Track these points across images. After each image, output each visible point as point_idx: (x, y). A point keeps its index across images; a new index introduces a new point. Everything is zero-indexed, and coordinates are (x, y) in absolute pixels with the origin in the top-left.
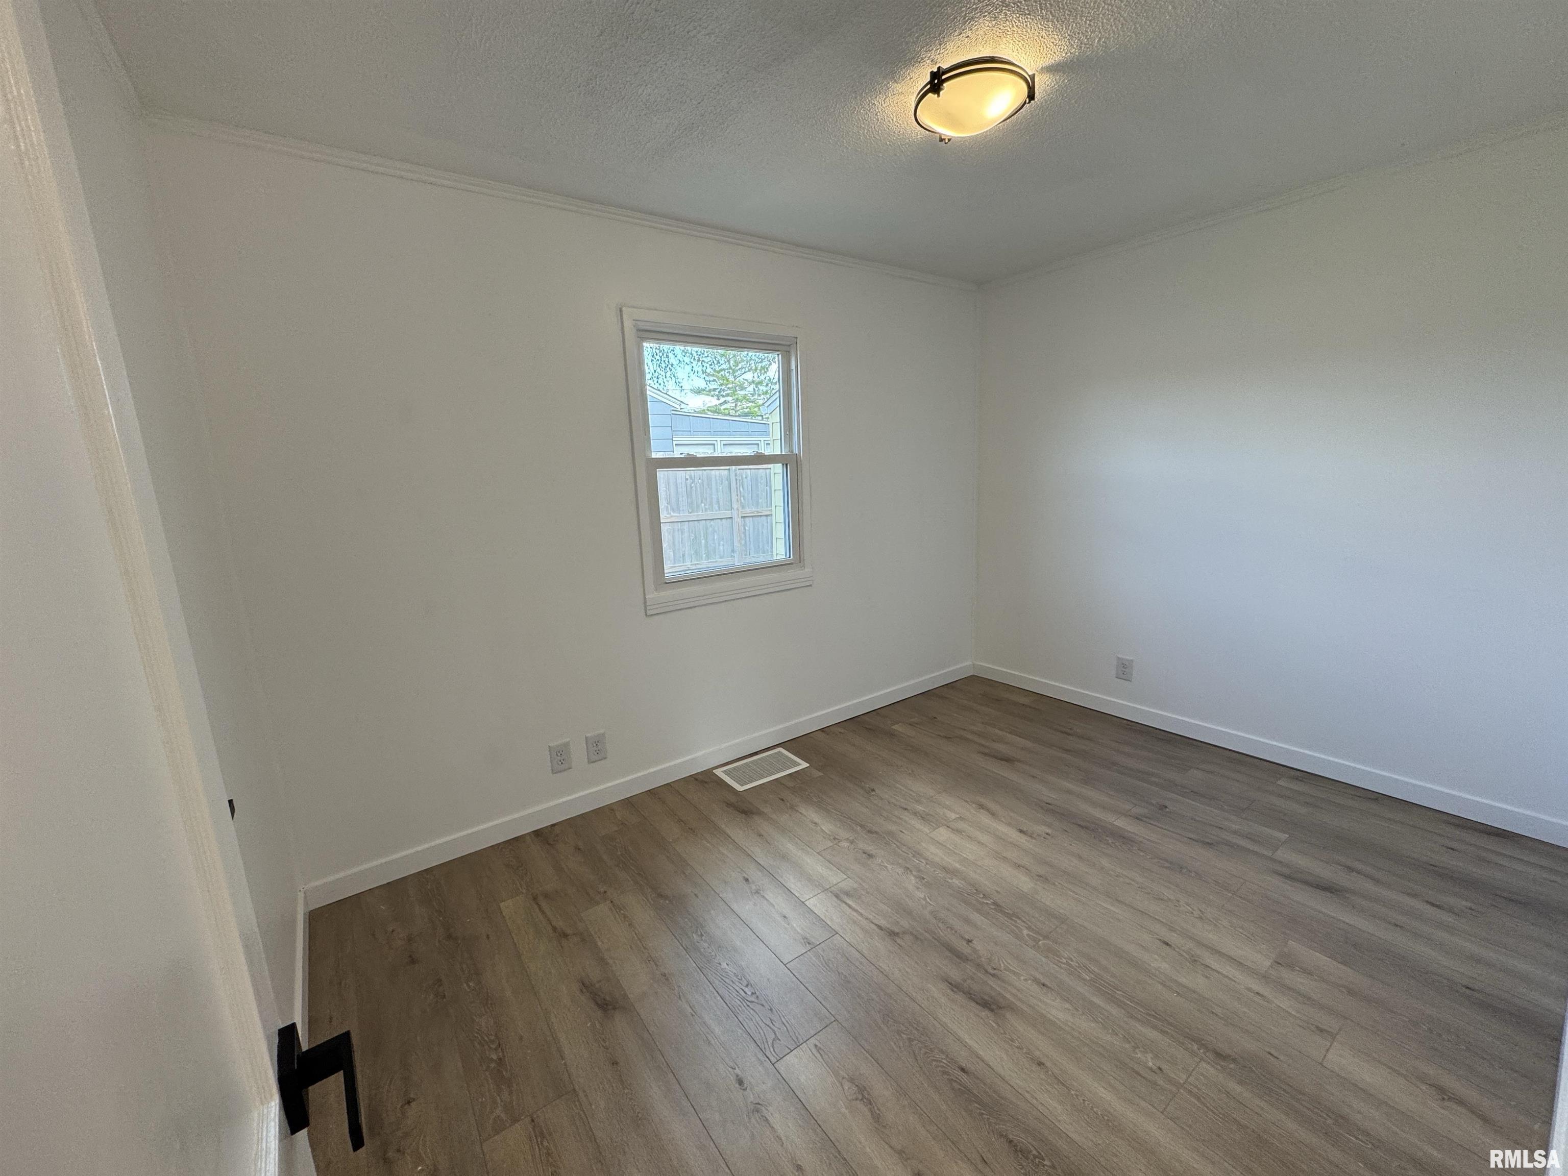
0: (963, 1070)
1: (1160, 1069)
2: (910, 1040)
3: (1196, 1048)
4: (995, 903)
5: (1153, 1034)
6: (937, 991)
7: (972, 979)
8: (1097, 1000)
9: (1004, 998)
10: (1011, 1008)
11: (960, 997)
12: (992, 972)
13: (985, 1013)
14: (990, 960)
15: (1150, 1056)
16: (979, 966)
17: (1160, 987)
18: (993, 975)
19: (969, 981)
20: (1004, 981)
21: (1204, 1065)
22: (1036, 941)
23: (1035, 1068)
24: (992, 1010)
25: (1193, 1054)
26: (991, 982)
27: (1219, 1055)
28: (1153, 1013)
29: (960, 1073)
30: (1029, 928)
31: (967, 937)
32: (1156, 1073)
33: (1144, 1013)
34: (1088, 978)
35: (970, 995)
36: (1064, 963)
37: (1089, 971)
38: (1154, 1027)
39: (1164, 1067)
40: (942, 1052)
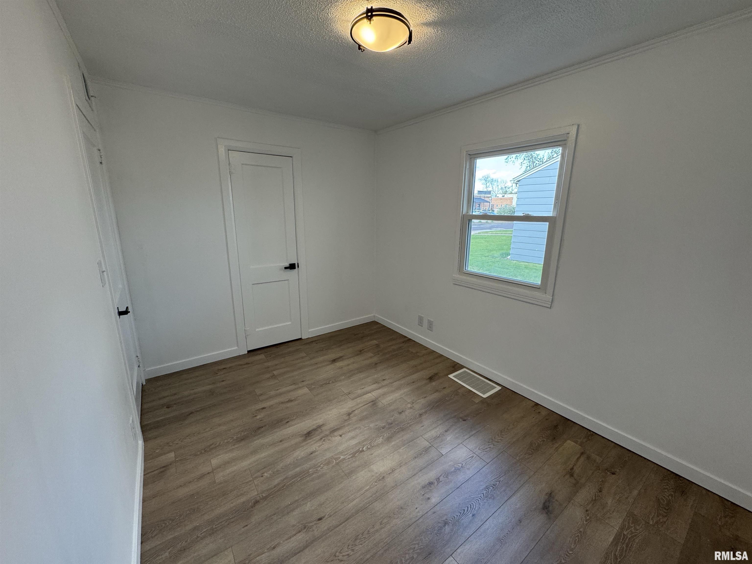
0: (288, 422)
1: (262, 476)
2: (303, 412)
3: (264, 495)
4: (363, 451)
5: (276, 481)
6: (320, 421)
7: (321, 432)
8: (298, 469)
9: (310, 439)
10: (305, 440)
11: (314, 427)
12: (323, 439)
13: (305, 432)
14: (329, 440)
15: (269, 476)
16: (327, 436)
17: (297, 498)
18: (321, 439)
19: (320, 431)
20: (317, 441)
21: (256, 493)
22: (336, 459)
23: (280, 439)
24: (306, 434)
25: (263, 492)
26: (318, 437)
27: (257, 502)
28: (284, 488)
29: (287, 421)
30: (344, 459)
31: (343, 436)
32: (262, 474)
33: (286, 484)
34: (310, 471)
35: (315, 430)
36: (320, 465)
37: (314, 473)
38: (278, 484)
39: (262, 478)
40: (296, 418)
